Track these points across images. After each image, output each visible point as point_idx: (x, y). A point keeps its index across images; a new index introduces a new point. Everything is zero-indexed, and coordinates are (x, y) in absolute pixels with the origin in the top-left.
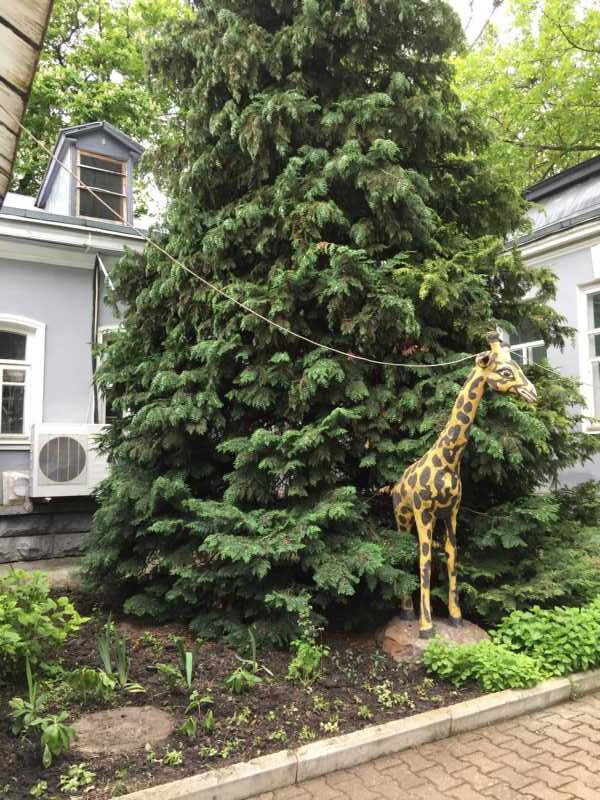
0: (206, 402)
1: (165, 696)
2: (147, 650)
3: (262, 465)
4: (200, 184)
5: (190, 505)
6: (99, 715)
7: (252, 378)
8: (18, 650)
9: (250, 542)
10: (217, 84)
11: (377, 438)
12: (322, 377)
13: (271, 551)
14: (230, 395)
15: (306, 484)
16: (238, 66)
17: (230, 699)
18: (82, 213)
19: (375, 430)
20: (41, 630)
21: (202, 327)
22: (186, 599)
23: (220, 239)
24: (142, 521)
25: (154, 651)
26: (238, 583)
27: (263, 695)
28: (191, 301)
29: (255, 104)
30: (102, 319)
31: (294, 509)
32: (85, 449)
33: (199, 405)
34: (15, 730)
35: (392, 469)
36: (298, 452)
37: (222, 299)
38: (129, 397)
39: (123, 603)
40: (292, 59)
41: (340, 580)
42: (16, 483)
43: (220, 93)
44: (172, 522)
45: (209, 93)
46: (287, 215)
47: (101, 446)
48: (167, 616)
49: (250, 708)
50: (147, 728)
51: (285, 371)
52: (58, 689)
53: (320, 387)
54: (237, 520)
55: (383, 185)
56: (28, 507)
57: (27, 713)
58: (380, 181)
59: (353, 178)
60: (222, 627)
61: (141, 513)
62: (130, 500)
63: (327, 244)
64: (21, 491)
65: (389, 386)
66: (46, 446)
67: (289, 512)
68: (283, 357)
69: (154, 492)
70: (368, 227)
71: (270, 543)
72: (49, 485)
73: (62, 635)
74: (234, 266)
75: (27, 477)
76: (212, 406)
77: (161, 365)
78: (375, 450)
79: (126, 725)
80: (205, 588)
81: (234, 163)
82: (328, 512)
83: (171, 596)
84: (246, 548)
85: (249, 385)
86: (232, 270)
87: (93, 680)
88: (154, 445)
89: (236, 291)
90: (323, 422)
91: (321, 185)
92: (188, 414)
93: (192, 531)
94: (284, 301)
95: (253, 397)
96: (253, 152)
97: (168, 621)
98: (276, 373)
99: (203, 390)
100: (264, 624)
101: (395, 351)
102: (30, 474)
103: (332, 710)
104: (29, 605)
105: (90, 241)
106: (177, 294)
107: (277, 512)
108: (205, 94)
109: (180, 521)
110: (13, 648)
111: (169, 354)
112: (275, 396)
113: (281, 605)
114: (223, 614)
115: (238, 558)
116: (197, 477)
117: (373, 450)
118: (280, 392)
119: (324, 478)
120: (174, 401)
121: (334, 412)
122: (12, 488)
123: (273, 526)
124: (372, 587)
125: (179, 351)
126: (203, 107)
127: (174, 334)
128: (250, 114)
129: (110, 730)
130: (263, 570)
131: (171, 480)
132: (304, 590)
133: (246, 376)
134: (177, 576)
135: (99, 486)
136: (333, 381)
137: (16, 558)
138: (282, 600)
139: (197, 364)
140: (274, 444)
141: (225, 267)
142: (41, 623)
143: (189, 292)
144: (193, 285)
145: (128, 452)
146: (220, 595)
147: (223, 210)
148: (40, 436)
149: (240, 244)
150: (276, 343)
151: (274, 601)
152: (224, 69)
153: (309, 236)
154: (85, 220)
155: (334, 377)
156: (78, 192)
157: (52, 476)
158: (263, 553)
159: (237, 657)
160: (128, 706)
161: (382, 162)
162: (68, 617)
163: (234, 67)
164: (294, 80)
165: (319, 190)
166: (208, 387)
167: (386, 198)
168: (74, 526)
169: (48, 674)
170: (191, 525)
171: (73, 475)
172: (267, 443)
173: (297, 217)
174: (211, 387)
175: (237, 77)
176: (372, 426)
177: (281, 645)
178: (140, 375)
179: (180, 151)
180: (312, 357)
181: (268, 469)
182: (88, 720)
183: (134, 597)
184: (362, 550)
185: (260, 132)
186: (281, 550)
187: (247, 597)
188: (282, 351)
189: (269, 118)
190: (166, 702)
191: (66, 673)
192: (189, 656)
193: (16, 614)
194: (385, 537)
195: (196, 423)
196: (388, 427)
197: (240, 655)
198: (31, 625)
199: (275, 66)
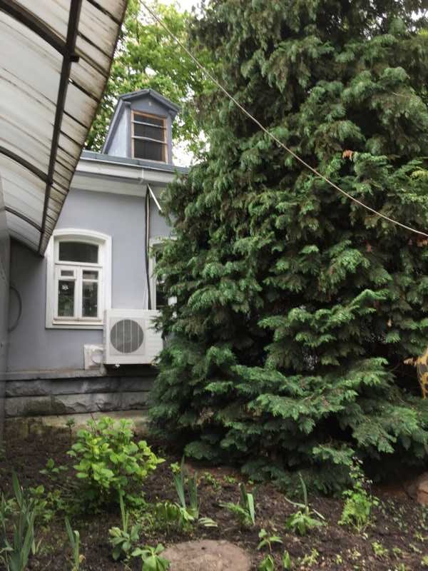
0: (247, 287)
1: (235, 532)
2: (208, 488)
3: (299, 337)
4: (236, 117)
5: (238, 370)
6: (182, 546)
7: (286, 267)
8: (111, 483)
9: (294, 402)
10: (247, 39)
11: (400, 318)
12: (351, 263)
13: (314, 410)
14: (267, 281)
15: (337, 355)
16: (265, 22)
17: (296, 539)
18: (136, 156)
19: (398, 310)
20: (128, 468)
21: (239, 228)
22: (238, 448)
23: (255, 157)
24: (199, 383)
25: (214, 489)
26: (282, 436)
27: (324, 538)
28: (231, 208)
29: (280, 49)
30: (152, 233)
31: (327, 376)
32: (143, 328)
33: (242, 289)
34: (115, 556)
35: (414, 344)
36: (329, 327)
37: (258, 204)
38: (183, 285)
39: (184, 447)
40: (308, 15)
41: (379, 439)
42: (94, 353)
43: (249, 46)
44: (224, 384)
45: (241, 47)
46: (311, 134)
47: (156, 325)
48: (220, 460)
49: (318, 551)
50: (226, 562)
51: (314, 261)
52: (143, 518)
53: (348, 272)
54: (280, 383)
55: (396, 104)
56: (102, 371)
57: (125, 541)
58: (393, 101)
59: (367, 101)
60: (269, 473)
61: (197, 376)
62: (188, 364)
63: (351, 152)
64: (98, 360)
65: (407, 272)
66: (115, 326)
67: (323, 377)
68: (314, 248)
69: (208, 358)
70: (382, 141)
71: (312, 404)
72: (117, 355)
73: (144, 473)
74: (265, 179)
75: (102, 349)
76: (252, 290)
77: (208, 258)
78: (398, 327)
79: (208, 557)
80: (253, 439)
81: (262, 99)
82: (362, 378)
83: (225, 444)
84: (293, 407)
85: (285, 272)
86: (264, 182)
87: (175, 514)
88: (205, 323)
89: (269, 197)
90: (353, 302)
91: (339, 109)
92: (234, 296)
93: (240, 392)
94: (313, 201)
95: (287, 283)
96: (281, 85)
97: (219, 465)
98: (305, 263)
99: (244, 277)
100: (308, 473)
101: (410, 243)
102: (104, 347)
103: (392, 557)
104: (117, 447)
105: (143, 175)
106: (218, 204)
107: (312, 378)
108: (238, 47)
109: (231, 383)
110: (108, 482)
111: (214, 251)
112: (305, 281)
113: (328, 457)
114: (269, 463)
115: (288, 415)
116: (239, 348)
117: (395, 327)
118: (311, 279)
119: (352, 350)
120: (222, 285)
121: (363, 293)
122: (91, 357)
123: (312, 390)
124: (407, 446)
125: (222, 247)
126: (235, 59)
127: (217, 234)
128: (277, 57)
129: (194, 560)
130: (309, 426)
131: (220, 350)
132: (345, 445)
133: (282, 265)
134: (230, 428)
135: (158, 355)
136: (359, 266)
137: (95, 410)
138: (328, 453)
139: (238, 257)
140: (307, 321)
141: (259, 179)
142: (129, 461)
143: (229, 200)
144: (232, 195)
145: (184, 328)
146: (266, 445)
147: (254, 136)
148: (111, 318)
149: (270, 161)
150: (306, 237)
151: (321, 454)
152: (253, 26)
153: (332, 149)
154: (139, 161)
155: (361, 264)
156: (133, 141)
157: (120, 349)
158: (308, 412)
159: (287, 500)
160: (205, 538)
161: (393, 86)
162: (146, 458)
163: (262, 23)
164: (310, 31)
165: (337, 112)
166: (248, 275)
167: (398, 115)
168: (136, 386)
169: (133, 504)
170: (239, 386)
171: (135, 348)
172: (303, 320)
173: (321, 135)
174: (251, 275)
175: (265, 30)
176: (394, 307)
177: (326, 492)
178: (190, 268)
179: (214, 98)
180: (337, 248)
181: (304, 341)
182: (174, 549)
183: (192, 444)
184: (396, 413)
185: (286, 70)
186: (323, 410)
187: (291, 449)
188: (311, 244)
189: (293, 58)
190: (238, 537)
191: (148, 505)
192: (250, 497)
193: (108, 455)
194: (411, 403)
195: (240, 304)
196: (410, 308)
197: (289, 498)
198: (120, 464)
199: (294, 21)
